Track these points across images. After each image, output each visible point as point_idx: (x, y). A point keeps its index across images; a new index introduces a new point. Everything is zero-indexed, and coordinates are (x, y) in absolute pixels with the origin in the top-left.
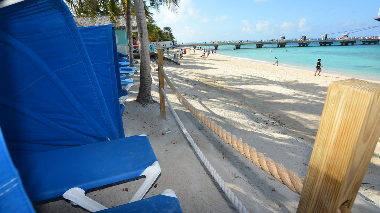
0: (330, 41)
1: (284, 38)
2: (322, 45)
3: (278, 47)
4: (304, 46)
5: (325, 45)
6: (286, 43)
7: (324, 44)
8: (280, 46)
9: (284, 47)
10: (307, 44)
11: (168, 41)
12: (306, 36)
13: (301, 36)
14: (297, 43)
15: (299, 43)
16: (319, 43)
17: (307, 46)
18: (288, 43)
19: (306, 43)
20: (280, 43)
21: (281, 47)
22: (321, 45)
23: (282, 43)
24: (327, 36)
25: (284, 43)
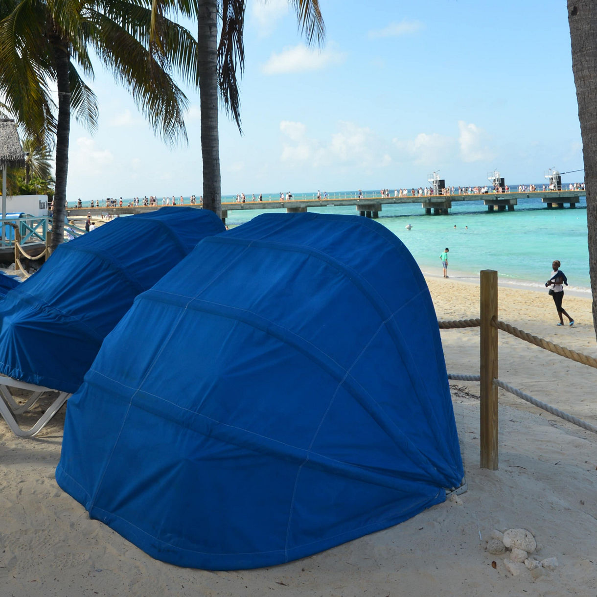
0: (571, 193)
1: (442, 184)
2: (553, 206)
3: (428, 213)
4: (502, 210)
5: (561, 207)
6: (450, 201)
7: (559, 204)
8: (432, 210)
9: (446, 213)
10: (512, 202)
11: (34, 192)
12: (503, 180)
13: (490, 178)
14: (481, 199)
15: (487, 202)
16: (544, 202)
17: (511, 209)
18: (454, 200)
19: (507, 202)
20: (433, 201)
21: (437, 213)
22: (550, 207)
23: (439, 200)
24: (560, 178)
25: (444, 200)
